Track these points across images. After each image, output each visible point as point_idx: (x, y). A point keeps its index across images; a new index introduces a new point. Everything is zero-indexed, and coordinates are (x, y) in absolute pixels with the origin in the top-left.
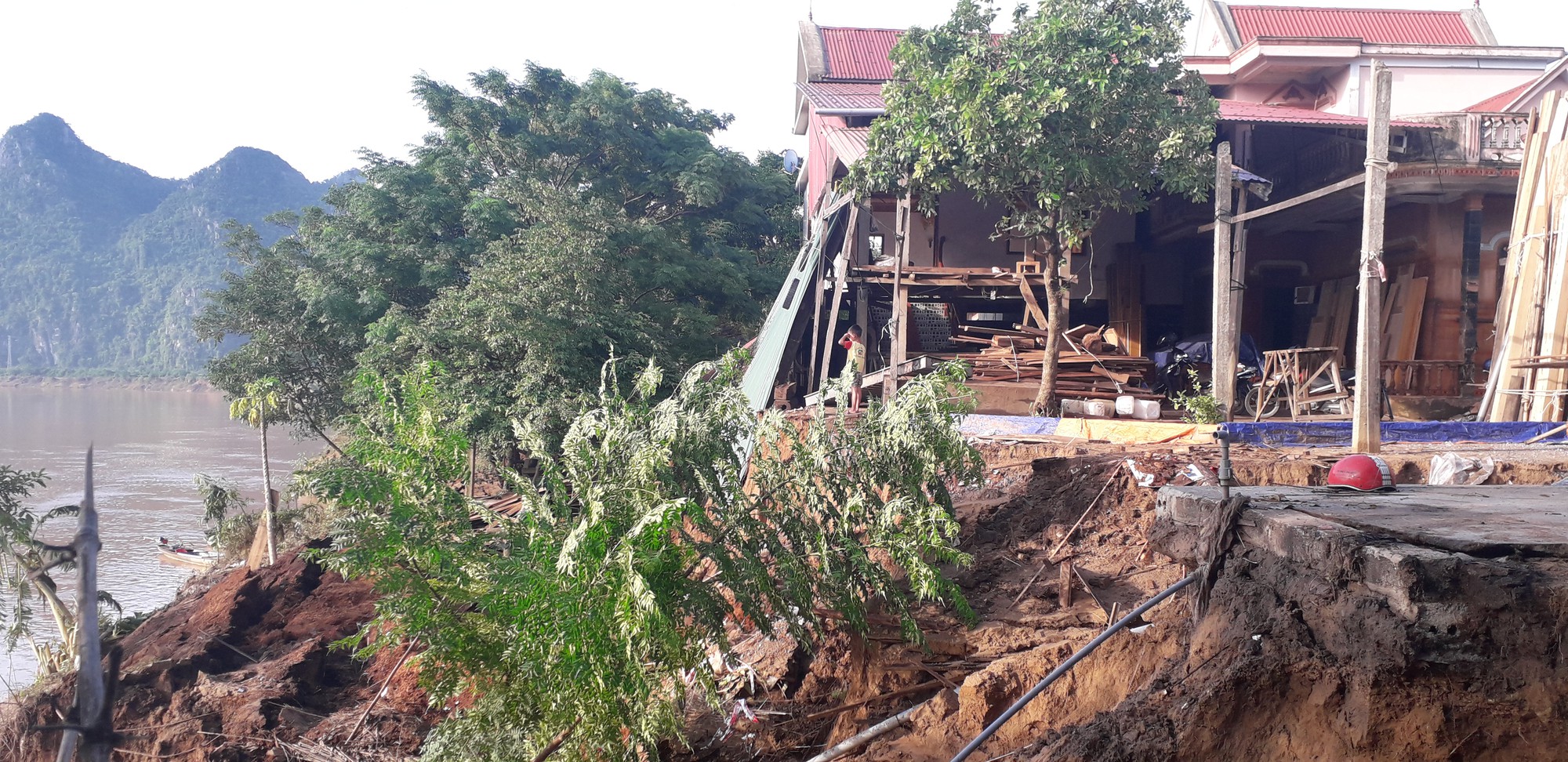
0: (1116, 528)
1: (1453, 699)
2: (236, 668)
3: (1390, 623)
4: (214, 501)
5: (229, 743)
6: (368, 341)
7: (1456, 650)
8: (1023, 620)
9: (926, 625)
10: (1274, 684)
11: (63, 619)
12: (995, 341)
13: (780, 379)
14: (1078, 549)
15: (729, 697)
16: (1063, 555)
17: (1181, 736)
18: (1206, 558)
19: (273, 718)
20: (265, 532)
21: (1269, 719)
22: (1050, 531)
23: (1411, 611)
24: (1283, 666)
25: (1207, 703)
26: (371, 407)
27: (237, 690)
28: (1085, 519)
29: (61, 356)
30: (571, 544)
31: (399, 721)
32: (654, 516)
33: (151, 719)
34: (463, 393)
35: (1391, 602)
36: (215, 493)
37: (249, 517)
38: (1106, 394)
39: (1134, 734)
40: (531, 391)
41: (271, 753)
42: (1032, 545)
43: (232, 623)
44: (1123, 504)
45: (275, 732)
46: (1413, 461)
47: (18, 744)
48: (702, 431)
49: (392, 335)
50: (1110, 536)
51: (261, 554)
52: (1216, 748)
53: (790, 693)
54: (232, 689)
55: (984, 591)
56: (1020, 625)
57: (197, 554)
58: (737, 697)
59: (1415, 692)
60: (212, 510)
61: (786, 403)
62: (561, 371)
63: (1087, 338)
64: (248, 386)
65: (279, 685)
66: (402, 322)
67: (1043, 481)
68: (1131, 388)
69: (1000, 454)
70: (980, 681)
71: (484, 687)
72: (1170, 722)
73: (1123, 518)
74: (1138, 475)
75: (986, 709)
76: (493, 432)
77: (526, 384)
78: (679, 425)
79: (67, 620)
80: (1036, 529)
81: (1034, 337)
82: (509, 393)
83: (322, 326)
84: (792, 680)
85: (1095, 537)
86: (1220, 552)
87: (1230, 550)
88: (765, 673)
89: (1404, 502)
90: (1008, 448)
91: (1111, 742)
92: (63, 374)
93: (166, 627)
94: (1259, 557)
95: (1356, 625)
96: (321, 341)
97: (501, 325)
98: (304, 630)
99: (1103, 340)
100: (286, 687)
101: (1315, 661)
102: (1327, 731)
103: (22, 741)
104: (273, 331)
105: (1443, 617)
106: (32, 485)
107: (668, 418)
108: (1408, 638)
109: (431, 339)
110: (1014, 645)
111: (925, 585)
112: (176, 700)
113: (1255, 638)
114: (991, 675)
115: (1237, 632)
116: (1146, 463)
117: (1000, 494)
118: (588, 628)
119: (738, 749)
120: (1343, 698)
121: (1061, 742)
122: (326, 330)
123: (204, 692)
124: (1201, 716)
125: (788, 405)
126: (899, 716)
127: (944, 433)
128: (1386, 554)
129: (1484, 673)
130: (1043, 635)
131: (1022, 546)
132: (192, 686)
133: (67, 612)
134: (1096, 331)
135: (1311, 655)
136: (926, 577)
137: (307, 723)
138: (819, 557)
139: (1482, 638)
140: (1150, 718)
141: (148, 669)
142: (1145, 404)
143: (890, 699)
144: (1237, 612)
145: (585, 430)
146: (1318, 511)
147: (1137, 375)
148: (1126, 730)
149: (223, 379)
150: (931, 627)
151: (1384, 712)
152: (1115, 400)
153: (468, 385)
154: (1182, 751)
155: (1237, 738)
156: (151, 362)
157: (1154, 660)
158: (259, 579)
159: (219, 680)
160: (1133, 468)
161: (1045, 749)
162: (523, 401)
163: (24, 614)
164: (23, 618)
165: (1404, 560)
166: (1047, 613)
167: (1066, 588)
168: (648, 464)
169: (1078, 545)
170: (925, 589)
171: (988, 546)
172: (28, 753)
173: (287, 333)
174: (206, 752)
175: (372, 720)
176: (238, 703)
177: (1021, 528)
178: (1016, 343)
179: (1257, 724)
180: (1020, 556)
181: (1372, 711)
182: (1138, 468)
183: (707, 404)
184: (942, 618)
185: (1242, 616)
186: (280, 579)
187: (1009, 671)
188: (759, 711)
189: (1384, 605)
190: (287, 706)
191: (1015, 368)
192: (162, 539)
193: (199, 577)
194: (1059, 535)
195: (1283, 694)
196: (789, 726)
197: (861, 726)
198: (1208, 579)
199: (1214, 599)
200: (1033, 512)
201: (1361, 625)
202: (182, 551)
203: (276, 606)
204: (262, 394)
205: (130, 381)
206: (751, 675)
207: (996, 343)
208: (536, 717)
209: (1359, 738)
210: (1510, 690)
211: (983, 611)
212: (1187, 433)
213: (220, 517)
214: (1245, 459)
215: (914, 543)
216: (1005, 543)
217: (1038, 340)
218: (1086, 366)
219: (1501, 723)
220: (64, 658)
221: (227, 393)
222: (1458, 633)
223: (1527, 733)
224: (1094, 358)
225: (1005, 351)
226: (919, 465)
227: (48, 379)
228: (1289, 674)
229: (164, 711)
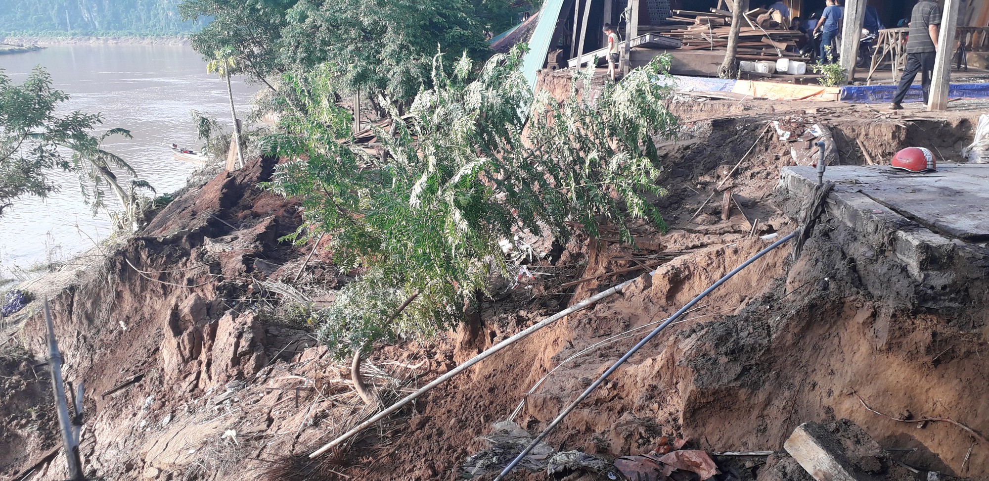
0: (762, 168)
1: (939, 329)
2: (226, 234)
3: (906, 282)
4: (203, 126)
5: (226, 281)
6: (288, 20)
7: (945, 300)
8: (698, 228)
9: (637, 232)
10: (834, 309)
11: (123, 198)
12: (697, 20)
13: (553, 47)
14: (737, 182)
15: (517, 263)
16: (727, 186)
17: (774, 336)
18: (804, 222)
19: (251, 265)
20: (235, 146)
21: (829, 328)
22: (719, 170)
23: (920, 276)
24: (841, 298)
25: (792, 318)
26: (293, 66)
27: (228, 249)
28: (743, 161)
29: (99, 23)
30: (417, 189)
31: (324, 269)
32: (466, 169)
33: (180, 265)
34: (349, 57)
35: (909, 268)
36: (203, 121)
37: (225, 136)
38: (770, 57)
39: (746, 333)
40: (391, 55)
41: (251, 286)
42: (707, 178)
43: (221, 206)
44: (769, 151)
45: (252, 275)
46: (967, 118)
47: (107, 279)
48: (497, 103)
49: (303, 17)
50: (758, 173)
51: (233, 161)
52: (795, 344)
53: (553, 262)
54: (225, 248)
55: (674, 209)
56: (695, 232)
57: (195, 154)
58: (522, 263)
59: (917, 322)
60: (202, 132)
61: (556, 65)
62: (410, 42)
63: (760, 18)
64: (216, 52)
65: (252, 246)
66: (308, 9)
67: (718, 134)
68: (789, 54)
69: (694, 109)
70: (666, 271)
71: (371, 264)
72: (769, 326)
73: (768, 160)
74: (780, 132)
75: (668, 287)
76: (369, 83)
77: (388, 50)
78: (482, 99)
79: (125, 198)
80: (711, 168)
81: (724, 17)
82: (378, 56)
83: (258, 10)
84: (555, 254)
85: (749, 173)
86: (813, 218)
87: (819, 217)
88: (538, 250)
89: (937, 184)
90: (699, 105)
91: (732, 337)
92: (102, 35)
93: (183, 207)
94: (836, 224)
95: (886, 280)
96: (258, 20)
97: (370, 11)
98: (264, 211)
99: (771, 18)
100: (256, 247)
101: (860, 297)
102: (863, 338)
103: (109, 277)
104: (228, 14)
105: (939, 280)
106: (94, 123)
107: (475, 94)
108: (915, 294)
109: (327, 21)
110: (690, 245)
111: (637, 209)
112: (194, 254)
113: (826, 279)
114: (673, 267)
115: (815, 273)
116: (786, 124)
117: (692, 137)
118: (430, 238)
119: (522, 294)
120: (875, 320)
121: (703, 332)
122: (261, 13)
123: (209, 249)
124: (787, 326)
125: (557, 66)
126: (617, 287)
127: (654, 106)
128: (910, 238)
129: (960, 315)
130: (709, 239)
131: (701, 179)
132: (202, 246)
133: (124, 193)
134: (766, 12)
135: (858, 293)
136: (637, 204)
137: (271, 269)
138: (570, 191)
139: (963, 293)
140: (757, 324)
141: (175, 235)
142: (796, 64)
143: (611, 276)
144: (817, 261)
145: (424, 104)
146: (877, 196)
147: (793, 43)
148: (741, 330)
149: (200, 46)
150: (639, 233)
151: (897, 332)
152: (776, 61)
153: (351, 52)
154: (773, 345)
155: (808, 339)
156: (155, 26)
157: (776, 259)
158: (235, 178)
159: (216, 242)
160: (777, 127)
161: (693, 336)
162: (386, 62)
163: (100, 194)
164: (99, 197)
165: (919, 245)
166: (713, 224)
167: (727, 207)
168: (462, 131)
169: (737, 178)
170: (636, 211)
171: (679, 179)
172: (114, 283)
173: (238, 15)
174: (214, 285)
175: (308, 268)
176: (230, 256)
177: (701, 167)
178: (712, 21)
179: (821, 332)
180: (699, 186)
181: (890, 331)
182: (780, 127)
183: (500, 83)
184: (647, 227)
185: (820, 264)
186: (247, 178)
187: (685, 264)
188: (535, 273)
189: (904, 269)
190: (257, 259)
191: (710, 40)
192: (174, 145)
193: (199, 172)
194: (725, 173)
195: (839, 314)
196: (553, 281)
197: (592, 292)
198: (804, 234)
199: (804, 251)
200: (710, 155)
201: (889, 280)
202: (186, 152)
203: (246, 195)
204: (224, 57)
205: (144, 39)
206: (530, 251)
207: (699, 22)
208: (403, 280)
209: (880, 345)
210: (974, 327)
211: (673, 223)
212: (819, 93)
213: (207, 136)
214: (853, 119)
215: (630, 181)
216: (690, 178)
217: (727, 19)
218: (758, 38)
219: (967, 345)
220: (126, 220)
221: (204, 55)
222: (948, 290)
223: (981, 352)
224: (764, 32)
225: (704, 28)
226: (636, 128)
227: (94, 38)
228: (844, 303)
229: (187, 260)
